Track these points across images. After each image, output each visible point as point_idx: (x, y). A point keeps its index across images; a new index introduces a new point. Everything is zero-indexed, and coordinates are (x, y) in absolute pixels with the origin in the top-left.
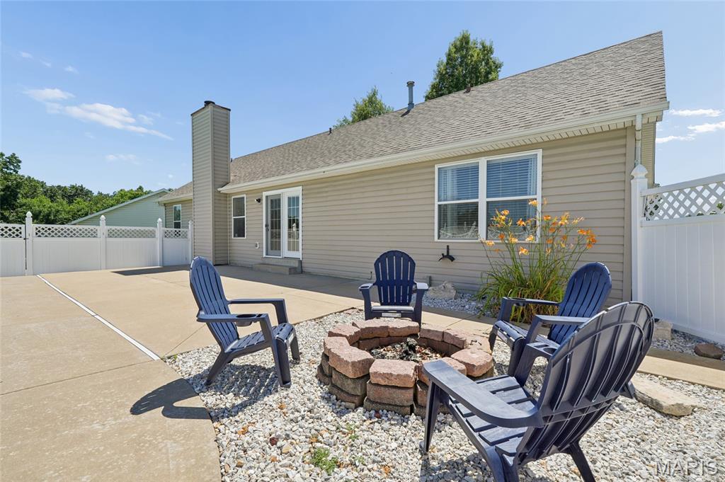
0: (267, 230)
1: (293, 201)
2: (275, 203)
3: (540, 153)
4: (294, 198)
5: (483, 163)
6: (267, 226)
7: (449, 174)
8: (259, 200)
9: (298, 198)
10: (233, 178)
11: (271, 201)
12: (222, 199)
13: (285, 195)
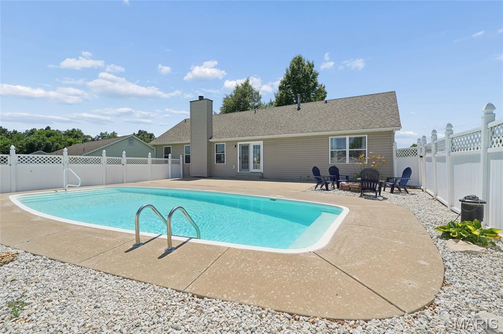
0: (240, 160)
1: (257, 147)
2: (245, 148)
3: (367, 136)
4: (257, 146)
5: (347, 138)
6: (240, 158)
7: (334, 140)
8: (235, 146)
9: (259, 146)
10: (214, 134)
11: (242, 147)
12: (210, 145)
13: (252, 144)
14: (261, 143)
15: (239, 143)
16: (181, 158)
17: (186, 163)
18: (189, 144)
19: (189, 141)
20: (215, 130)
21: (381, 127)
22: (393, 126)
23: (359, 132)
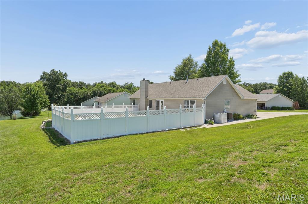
1: (162, 102)
2: (158, 102)
3: (196, 100)
5: (190, 100)
6: (156, 106)
12: (146, 100)
13: (160, 101)
15: (156, 100)
16: (138, 105)
21: (199, 97)
22: (202, 97)
23: (192, 99)
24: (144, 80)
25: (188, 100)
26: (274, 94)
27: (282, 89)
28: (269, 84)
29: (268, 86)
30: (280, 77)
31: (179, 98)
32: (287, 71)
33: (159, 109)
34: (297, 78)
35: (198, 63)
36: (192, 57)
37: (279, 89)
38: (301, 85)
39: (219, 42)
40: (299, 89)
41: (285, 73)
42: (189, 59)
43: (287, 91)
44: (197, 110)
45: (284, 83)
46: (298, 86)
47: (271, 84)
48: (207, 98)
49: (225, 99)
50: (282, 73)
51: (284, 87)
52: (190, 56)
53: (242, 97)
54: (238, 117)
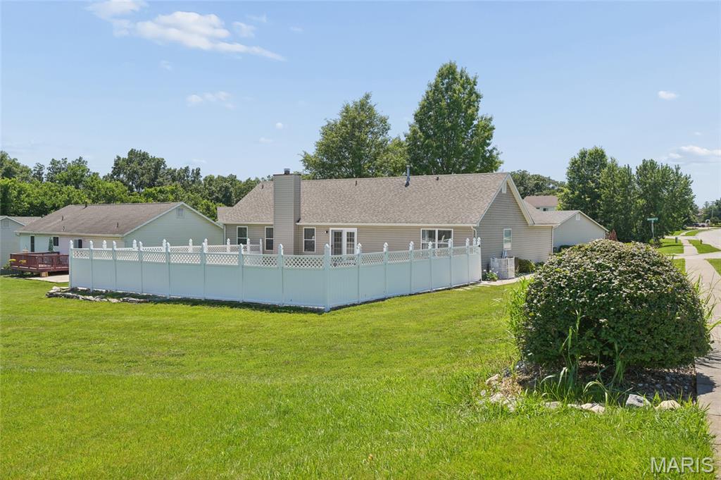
0: (332, 248)
2: (338, 236)
3: (452, 230)
4: (350, 233)
5: (437, 230)
6: (332, 246)
8: (327, 232)
9: (353, 233)
10: (302, 215)
11: (335, 233)
12: (297, 228)
13: (345, 231)
14: (355, 230)
15: (331, 229)
16: (261, 243)
17: (267, 249)
18: (272, 225)
19: (272, 223)
20: (304, 208)
21: (462, 222)
22: (472, 222)
23: (445, 226)
24: (287, 173)
25: (434, 229)
26: (559, 210)
27: (579, 197)
28: (533, 176)
29: (531, 184)
30: (574, 163)
31: (408, 225)
32: (589, 148)
33: (340, 252)
34: (613, 168)
35: (388, 121)
36: (372, 102)
37: (571, 196)
38: (621, 186)
39: (458, 70)
40: (618, 199)
41: (586, 152)
42: (364, 106)
43: (590, 202)
44: (456, 252)
45: (583, 179)
46: (614, 191)
47: (539, 178)
48: (480, 224)
49: (506, 227)
50: (579, 152)
51: (583, 192)
52: (367, 97)
53: (530, 222)
54: (527, 268)
